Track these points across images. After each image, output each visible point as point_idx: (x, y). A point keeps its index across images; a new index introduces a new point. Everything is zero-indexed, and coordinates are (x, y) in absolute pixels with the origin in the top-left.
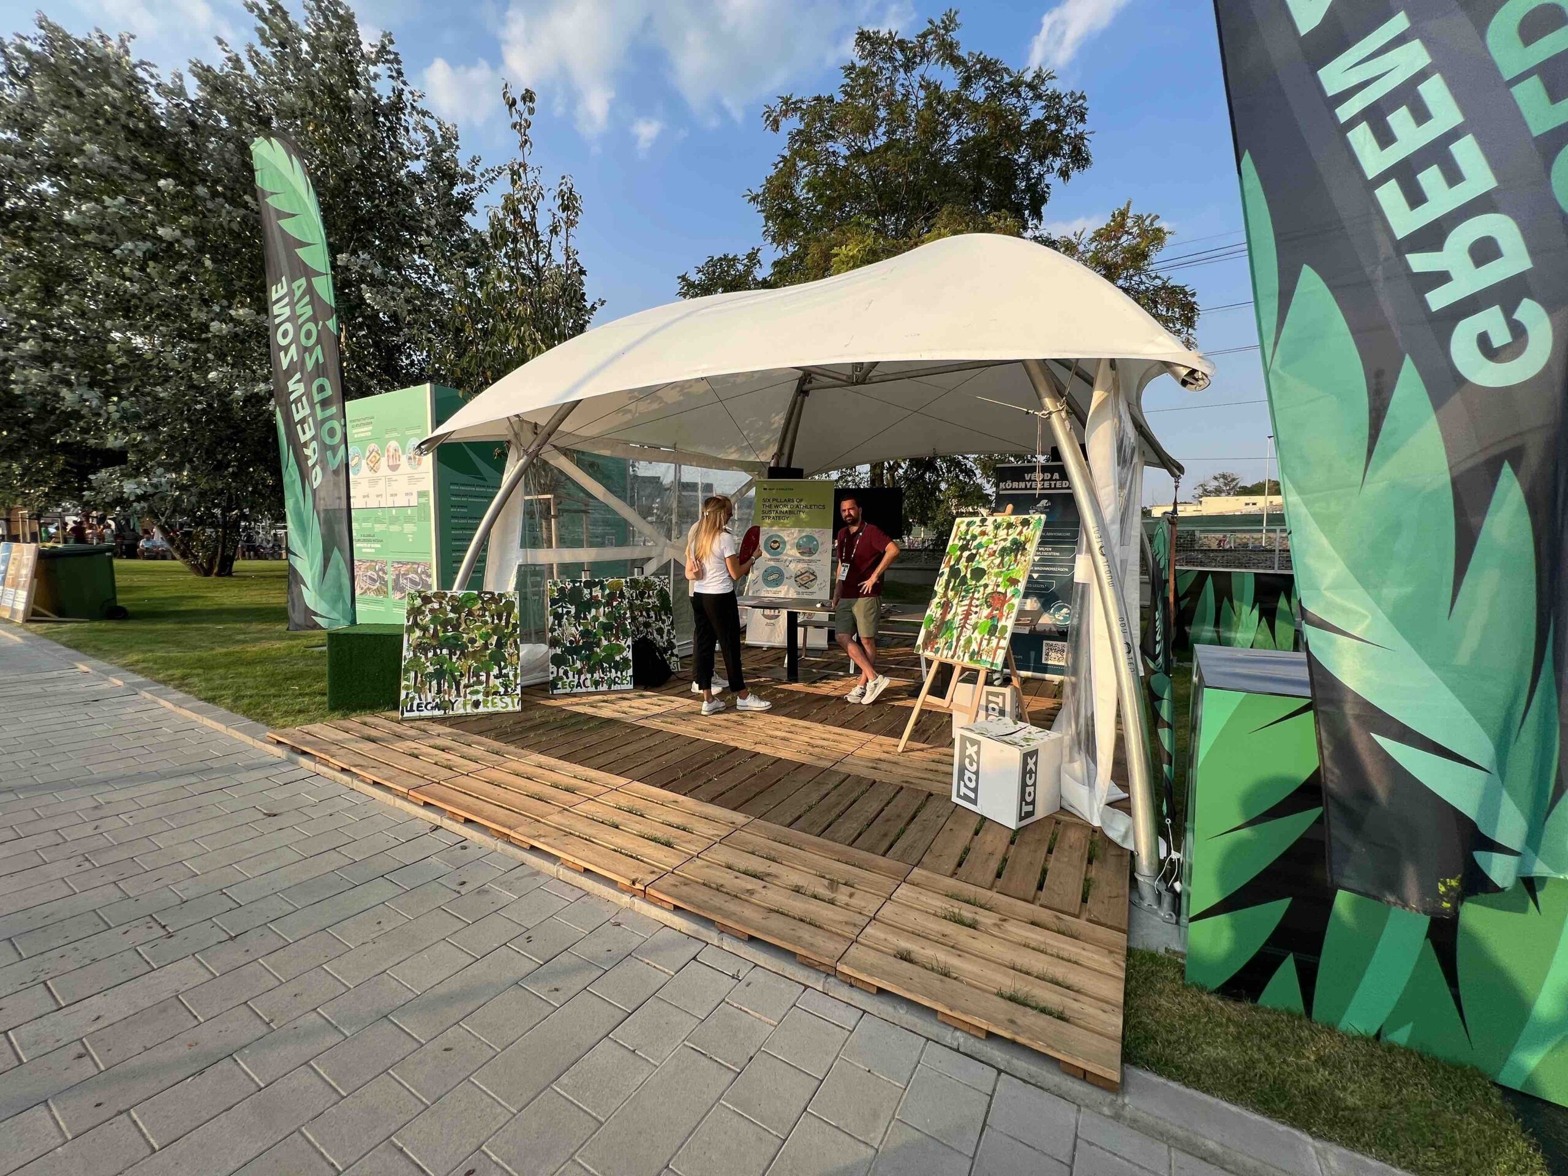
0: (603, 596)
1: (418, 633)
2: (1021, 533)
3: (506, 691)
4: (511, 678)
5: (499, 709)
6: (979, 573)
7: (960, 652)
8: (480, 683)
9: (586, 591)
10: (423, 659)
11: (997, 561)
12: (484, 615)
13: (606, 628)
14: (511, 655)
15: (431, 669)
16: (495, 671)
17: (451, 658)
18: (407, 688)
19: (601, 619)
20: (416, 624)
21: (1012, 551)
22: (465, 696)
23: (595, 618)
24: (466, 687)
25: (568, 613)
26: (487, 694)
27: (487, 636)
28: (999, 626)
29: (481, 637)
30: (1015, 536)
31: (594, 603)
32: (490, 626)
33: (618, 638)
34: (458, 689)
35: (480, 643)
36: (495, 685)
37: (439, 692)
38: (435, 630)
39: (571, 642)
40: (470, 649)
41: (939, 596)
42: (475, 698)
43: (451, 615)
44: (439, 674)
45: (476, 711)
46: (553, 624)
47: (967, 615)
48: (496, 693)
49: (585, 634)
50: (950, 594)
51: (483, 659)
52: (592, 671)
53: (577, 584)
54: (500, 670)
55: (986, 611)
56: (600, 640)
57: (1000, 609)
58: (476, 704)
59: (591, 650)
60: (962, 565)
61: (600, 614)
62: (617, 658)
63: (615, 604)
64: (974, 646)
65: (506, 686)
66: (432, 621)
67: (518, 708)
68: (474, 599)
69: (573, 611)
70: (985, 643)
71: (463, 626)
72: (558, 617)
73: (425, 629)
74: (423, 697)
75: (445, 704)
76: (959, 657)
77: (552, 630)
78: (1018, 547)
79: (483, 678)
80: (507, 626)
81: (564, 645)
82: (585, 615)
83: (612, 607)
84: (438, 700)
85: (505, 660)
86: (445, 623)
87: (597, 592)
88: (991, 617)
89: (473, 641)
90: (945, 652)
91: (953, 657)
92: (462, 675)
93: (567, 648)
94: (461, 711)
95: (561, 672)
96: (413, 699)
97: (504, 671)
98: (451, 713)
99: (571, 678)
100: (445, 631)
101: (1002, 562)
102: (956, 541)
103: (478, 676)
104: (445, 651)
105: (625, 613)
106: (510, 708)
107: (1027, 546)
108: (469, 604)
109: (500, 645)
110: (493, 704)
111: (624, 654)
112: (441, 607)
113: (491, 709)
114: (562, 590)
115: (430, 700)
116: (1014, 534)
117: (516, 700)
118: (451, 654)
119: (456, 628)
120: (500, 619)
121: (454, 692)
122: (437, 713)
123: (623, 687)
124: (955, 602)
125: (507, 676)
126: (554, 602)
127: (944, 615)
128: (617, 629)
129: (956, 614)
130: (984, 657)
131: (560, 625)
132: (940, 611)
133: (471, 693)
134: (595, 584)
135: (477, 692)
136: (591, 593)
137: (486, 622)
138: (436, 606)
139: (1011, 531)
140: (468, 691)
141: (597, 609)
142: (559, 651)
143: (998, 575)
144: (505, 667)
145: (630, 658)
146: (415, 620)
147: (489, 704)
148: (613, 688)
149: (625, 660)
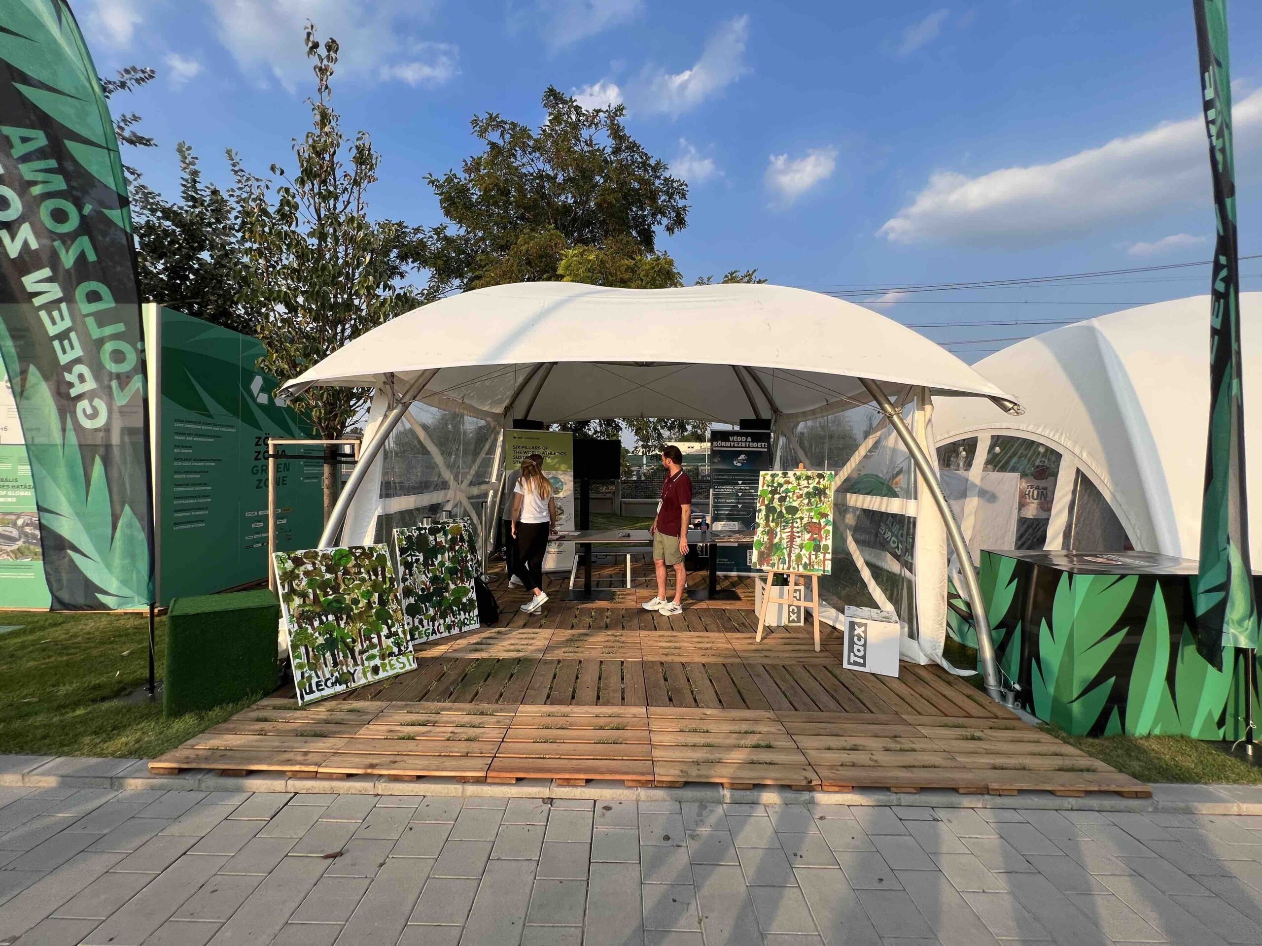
0: (446, 540)
1: (297, 601)
2: (819, 483)
3: (400, 650)
4: (401, 635)
5: (398, 671)
6: (793, 510)
7: (793, 564)
8: (373, 646)
9: (431, 538)
10: (310, 630)
11: (806, 501)
12: (360, 573)
13: (452, 572)
14: (395, 611)
15: (321, 640)
16: (385, 631)
17: (339, 625)
18: (300, 666)
19: (447, 564)
20: (292, 591)
21: (816, 495)
22: (363, 664)
23: (442, 564)
24: (362, 653)
25: (417, 561)
26: (383, 657)
27: (368, 595)
28: (822, 545)
29: (363, 596)
30: (815, 484)
31: (438, 549)
32: (369, 583)
33: (462, 581)
34: (354, 658)
35: (363, 603)
36: (388, 646)
37: (335, 664)
38: (315, 594)
39: (423, 590)
40: (356, 611)
41: (762, 526)
42: (372, 663)
43: (328, 576)
44: (331, 644)
45: (376, 677)
46: (405, 574)
47: (792, 539)
48: (391, 654)
49: (435, 580)
50: (772, 525)
51: (371, 620)
52: (443, 617)
53: (423, 532)
54: (389, 628)
55: (807, 536)
56: (448, 584)
57: (819, 533)
58: (375, 670)
59: (441, 595)
60: (776, 503)
61: (445, 559)
62: (464, 600)
63: (457, 548)
64: (805, 560)
65: (398, 645)
66: (310, 584)
67: (415, 666)
68: (346, 556)
69: (422, 559)
70: (813, 557)
71: (343, 587)
72: (408, 566)
73: (304, 595)
74: (320, 673)
75: (346, 677)
76: (794, 568)
77: (404, 580)
78: (820, 493)
79: (375, 640)
80: (384, 582)
81: (417, 594)
82: (433, 562)
83: (455, 551)
84: (336, 674)
85: (391, 618)
86: (324, 585)
87: (441, 538)
88: (812, 539)
89: (356, 602)
90: (781, 566)
91: (789, 568)
92: (354, 641)
93: (419, 596)
94: (363, 681)
95: (417, 621)
96: (310, 677)
97: (393, 630)
98: (353, 685)
99: (426, 627)
100: (326, 594)
101: (810, 502)
102: (765, 487)
103: (370, 639)
104: (331, 617)
105: (466, 556)
106: (408, 668)
107: (827, 491)
108: (343, 562)
109: (383, 602)
110: (391, 666)
111: (470, 595)
112: (315, 569)
113: (391, 673)
114: (409, 539)
115: (328, 676)
116: (814, 483)
117: (411, 658)
118: (338, 619)
119: (336, 589)
120: (376, 575)
121: (350, 661)
122: (340, 688)
123: (473, 627)
124: (778, 530)
125: (396, 634)
126: (403, 551)
127: (771, 539)
128: (461, 571)
129: (781, 539)
130: (816, 567)
131: (411, 574)
132: (766, 538)
133: (368, 659)
134: (438, 531)
135: (373, 657)
136: (435, 540)
137: (363, 580)
138: (310, 567)
139: (810, 481)
140: (364, 657)
141: (443, 554)
142: (412, 600)
143: (810, 511)
144: (393, 625)
145: (475, 598)
146: (291, 585)
147: (388, 668)
148: (464, 629)
149: (471, 600)
